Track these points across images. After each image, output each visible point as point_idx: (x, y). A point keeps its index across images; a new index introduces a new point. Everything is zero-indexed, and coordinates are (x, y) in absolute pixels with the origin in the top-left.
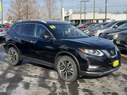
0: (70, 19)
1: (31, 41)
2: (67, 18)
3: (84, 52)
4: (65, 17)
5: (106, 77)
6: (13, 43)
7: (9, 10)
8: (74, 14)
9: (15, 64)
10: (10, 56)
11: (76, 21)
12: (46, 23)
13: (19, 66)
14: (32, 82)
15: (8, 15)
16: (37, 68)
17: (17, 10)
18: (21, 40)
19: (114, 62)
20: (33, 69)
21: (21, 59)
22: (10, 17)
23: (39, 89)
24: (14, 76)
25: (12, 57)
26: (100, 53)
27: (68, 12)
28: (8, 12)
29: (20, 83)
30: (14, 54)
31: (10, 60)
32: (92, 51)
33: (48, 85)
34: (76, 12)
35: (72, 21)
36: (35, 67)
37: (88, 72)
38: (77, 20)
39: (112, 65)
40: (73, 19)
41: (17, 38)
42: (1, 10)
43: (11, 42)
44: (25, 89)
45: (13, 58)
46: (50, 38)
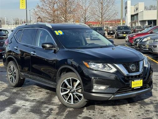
0: (140, 19)
1: (32, 52)
2: (135, 16)
3: (88, 66)
4: (132, 16)
5: (130, 105)
6: (12, 55)
7: (38, 7)
8: (150, 10)
9: (15, 84)
10: (9, 74)
11: (150, 22)
12: (51, 27)
13: (21, 88)
14: (24, 107)
15: (37, 15)
16: (42, 91)
17: (51, 7)
18: (20, 51)
19: (133, 82)
20: (37, 92)
21: (21, 78)
22: (39, 18)
23: (27, 115)
24: (6, 99)
25: (11, 74)
26: (110, 68)
27: (136, 6)
28: (36, 10)
29: (9, 107)
30: (13, 71)
31: (9, 79)
32: (100, 65)
33: (43, 110)
34: (154, 7)
35: (143, 22)
36: (40, 90)
37: (93, 94)
38: (152, 20)
39: (130, 86)
40: (144, 19)
41: (16, 48)
42: (25, 8)
43: (10, 53)
44: (10, 114)
45: (13, 76)
46: (52, 47)
